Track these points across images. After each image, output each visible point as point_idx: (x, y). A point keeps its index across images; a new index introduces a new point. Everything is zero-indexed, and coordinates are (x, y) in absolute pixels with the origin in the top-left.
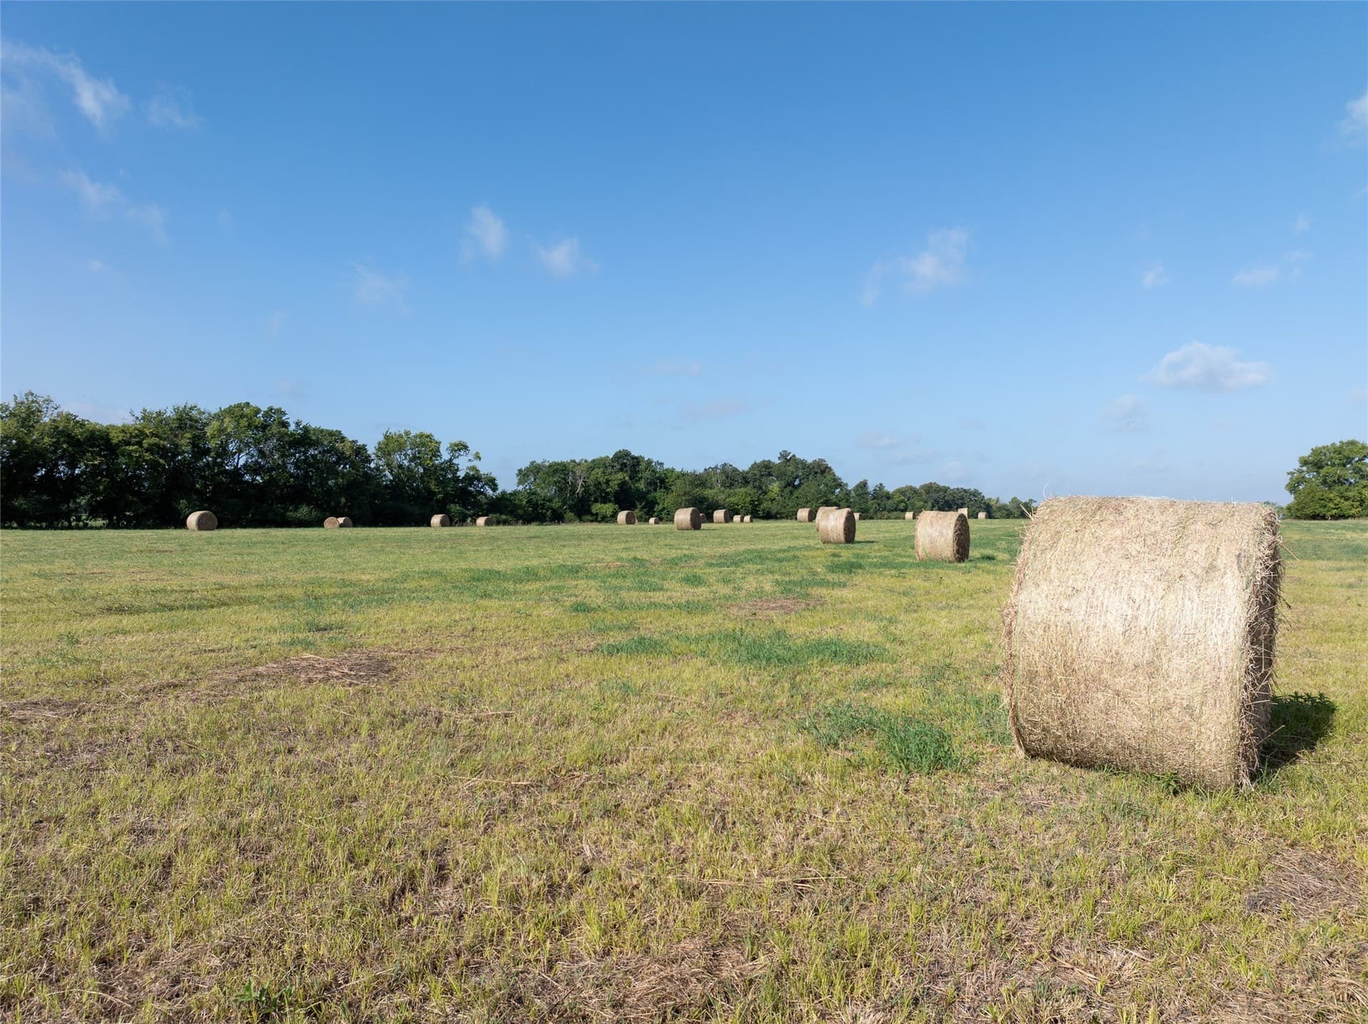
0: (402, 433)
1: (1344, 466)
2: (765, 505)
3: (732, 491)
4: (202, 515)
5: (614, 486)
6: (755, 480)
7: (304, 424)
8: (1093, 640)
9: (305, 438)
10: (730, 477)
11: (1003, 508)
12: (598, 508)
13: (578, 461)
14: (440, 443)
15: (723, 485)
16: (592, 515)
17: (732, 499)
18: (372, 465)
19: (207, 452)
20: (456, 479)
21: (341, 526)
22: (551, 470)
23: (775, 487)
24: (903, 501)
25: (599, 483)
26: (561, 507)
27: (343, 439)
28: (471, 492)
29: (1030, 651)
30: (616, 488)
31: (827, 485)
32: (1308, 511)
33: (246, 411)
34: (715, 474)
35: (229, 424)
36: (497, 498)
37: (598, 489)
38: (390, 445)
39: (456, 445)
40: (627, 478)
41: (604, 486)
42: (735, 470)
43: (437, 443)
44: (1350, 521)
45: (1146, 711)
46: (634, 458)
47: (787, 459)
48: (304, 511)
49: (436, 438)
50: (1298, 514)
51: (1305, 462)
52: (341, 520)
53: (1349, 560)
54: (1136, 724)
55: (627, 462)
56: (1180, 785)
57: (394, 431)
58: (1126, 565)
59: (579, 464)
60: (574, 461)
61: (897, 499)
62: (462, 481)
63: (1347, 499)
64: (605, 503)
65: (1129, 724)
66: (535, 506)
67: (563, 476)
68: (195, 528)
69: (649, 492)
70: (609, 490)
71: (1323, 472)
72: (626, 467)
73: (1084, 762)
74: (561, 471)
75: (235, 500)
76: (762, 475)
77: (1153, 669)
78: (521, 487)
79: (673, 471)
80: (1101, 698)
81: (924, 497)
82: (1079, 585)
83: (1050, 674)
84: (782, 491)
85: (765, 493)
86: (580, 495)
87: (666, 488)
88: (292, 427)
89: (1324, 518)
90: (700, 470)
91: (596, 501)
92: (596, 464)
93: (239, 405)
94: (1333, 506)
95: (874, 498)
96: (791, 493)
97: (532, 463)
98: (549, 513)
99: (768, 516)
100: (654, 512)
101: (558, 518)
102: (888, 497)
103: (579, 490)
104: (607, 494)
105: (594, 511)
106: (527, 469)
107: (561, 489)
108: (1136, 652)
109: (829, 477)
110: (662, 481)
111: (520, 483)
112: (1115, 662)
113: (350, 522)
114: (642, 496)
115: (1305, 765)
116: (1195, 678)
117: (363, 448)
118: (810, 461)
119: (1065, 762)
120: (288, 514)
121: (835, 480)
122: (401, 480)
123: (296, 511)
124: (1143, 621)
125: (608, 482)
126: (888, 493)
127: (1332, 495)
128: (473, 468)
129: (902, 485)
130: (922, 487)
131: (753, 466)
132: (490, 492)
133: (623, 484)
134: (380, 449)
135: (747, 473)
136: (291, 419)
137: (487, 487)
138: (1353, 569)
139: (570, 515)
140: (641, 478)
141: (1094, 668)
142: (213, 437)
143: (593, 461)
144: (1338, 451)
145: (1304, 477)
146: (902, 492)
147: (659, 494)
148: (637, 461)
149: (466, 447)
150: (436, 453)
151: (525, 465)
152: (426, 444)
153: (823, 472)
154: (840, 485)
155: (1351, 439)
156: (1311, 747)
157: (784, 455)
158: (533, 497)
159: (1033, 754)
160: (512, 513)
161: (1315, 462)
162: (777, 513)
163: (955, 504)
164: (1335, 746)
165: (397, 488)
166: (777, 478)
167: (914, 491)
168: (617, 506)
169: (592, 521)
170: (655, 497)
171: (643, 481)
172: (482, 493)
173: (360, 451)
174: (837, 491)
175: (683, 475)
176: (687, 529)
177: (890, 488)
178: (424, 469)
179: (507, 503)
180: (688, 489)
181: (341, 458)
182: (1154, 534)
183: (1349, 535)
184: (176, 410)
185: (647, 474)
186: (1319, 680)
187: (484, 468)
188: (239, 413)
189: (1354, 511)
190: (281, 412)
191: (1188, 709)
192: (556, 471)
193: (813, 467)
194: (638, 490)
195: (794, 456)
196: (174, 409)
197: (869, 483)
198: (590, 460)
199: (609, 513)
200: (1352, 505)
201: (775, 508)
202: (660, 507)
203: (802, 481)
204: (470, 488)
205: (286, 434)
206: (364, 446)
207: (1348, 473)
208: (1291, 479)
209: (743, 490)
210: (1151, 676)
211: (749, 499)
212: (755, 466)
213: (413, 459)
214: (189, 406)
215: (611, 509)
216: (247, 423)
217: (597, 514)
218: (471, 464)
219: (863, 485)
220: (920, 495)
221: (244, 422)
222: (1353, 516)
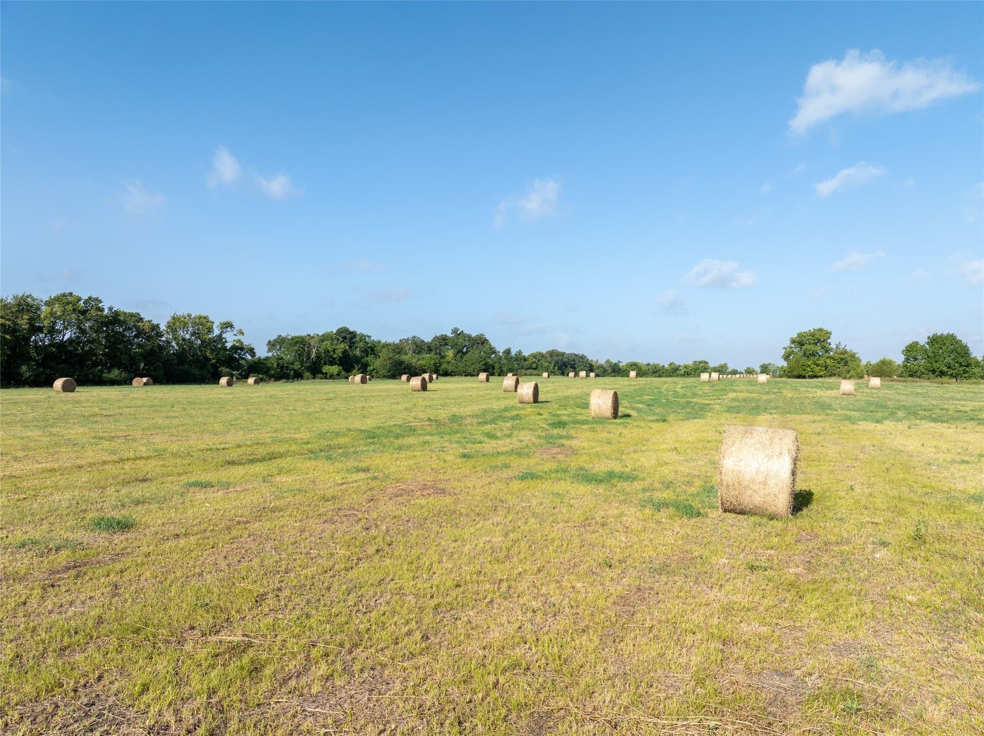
0: (185, 314)
1: (816, 344)
2: (444, 366)
3: (421, 356)
4: (66, 381)
5: (339, 353)
6: (436, 349)
7: (115, 309)
8: (747, 475)
9: (116, 319)
10: (419, 347)
11: (601, 366)
12: (327, 369)
13: (312, 335)
14: (213, 323)
15: (414, 352)
16: (323, 374)
17: (421, 362)
18: (164, 339)
19: (40, 330)
20: (225, 349)
21: (145, 384)
22: (293, 341)
23: (450, 353)
24: (534, 362)
25: (328, 351)
26: (300, 368)
27: (141, 320)
28: (236, 358)
29: (727, 479)
30: (340, 354)
31: (485, 352)
32: (795, 373)
33: (70, 299)
34: (408, 344)
35: (57, 309)
36: (255, 363)
37: (327, 355)
38: (176, 323)
39: (225, 324)
40: (347, 347)
41: (332, 353)
42: (423, 341)
43: (211, 322)
44: (819, 379)
45: (762, 496)
46: (351, 333)
47: (458, 334)
48: (115, 373)
49: (211, 319)
50: (789, 374)
51: (793, 342)
52: (145, 380)
53: (819, 414)
54: (760, 500)
55: (347, 336)
56: (772, 517)
57: (180, 313)
58: (756, 452)
59: (313, 337)
60: (309, 335)
61: (531, 360)
62: (229, 350)
63: (818, 365)
64: (332, 365)
65: (757, 500)
66: (282, 367)
67: (301, 346)
68: (61, 390)
69: (362, 357)
70: (335, 356)
71: (804, 348)
72: (346, 339)
73: (742, 512)
74: (301, 343)
75: (62, 365)
76: (441, 345)
77: (765, 483)
78: (270, 354)
79: (379, 342)
80: (749, 492)
81: (549, 359)
82: (742, 458)
83: (734, 485)
84: (455, 356)
85: (443, 357)
86: (314, 360)
87: (375, 354)
88: (106, 312)
89: (804, 377)
90: (397, 341)
91: (325, 364)
92: (324, 338)
93: (64, 295)
94: (810, 370)
95: (516, 360)
96: (462, 358)
97: (279, 336)
98: (292, 373)
99: (446, 374)
100: (367, 371)
101: (298, 376)
102: (525, 359)
103: (313, 356)
104: (334, 359)
105: (324, 371)
106: (275, 340)
107: (300, 355)
108: (760, 478)
109: (487, 347)
110: (372, 349)
111: (269, 351)
112: (753, 482)
113: (151, 381)
114: (358, 360)
115: (805, 511)
116: (777, 486)
117: (158, 326)
118: (474, 335)
119: (735, 513)
120: (104, 375)
121: (491, 349)
122: (184, 349)
123: (109, 373)
124: (762, 469)
125: (334, 350)
126: (524, 357)
127: (809, 363)
128: (239, 341)
129: (534, 351)
130: (547, 353)
131: (434, 338)
132: (249, 357)
133: (345, 352)
134: (169, 327)
135: (431, 343)
136: (106, 305)
137: (247, 354)
138: (820, 421)
139: (307, 374)
140: (357, 347)
141: (747, 483)
142: (46, 317)
143: (323, 335)
144: (813, 335)
145: (793, 351)
146: (534, 356)
147: (370, 358)
148: (353, 334)
149: (231, 326)
150: (210, 330)
151: (273, 337)
152: (203, 323)
153: (483, 343)
154: (494, 352)
155: (819, 327)
156: (807, 506)
157: (455, 331)
158: (280, 361)
159: (725, 511)
160: (266, 373)
161: (799, 342)
162: (452, 372)
163: (569, 364)
164: (814, 506)
165: (181, 355)
166: (451, 347)
167: (543, 355)
168: (341, 367)
169: (322, 378)
170: (367, 361)
171: (358, 349)
172: (243, 358)
173: (155, 327)
174: (493, 356)
175: (386, 345)
176: (419, 391)
177: (526, 353)
178: (202, 342)
179: (262, 366)
180: (391, 355)
181: (140, 333)
182: (763, 442)
183: (819, 393)
184: (15, 298)
185: (361, 344)
186: (807, 484)
187: (246, 341)
188: (65, 300)
189: (821, 373)
190: (98, 301)
191: (775, 495)
192: (297, 343)
193: (476, 340)
194: (355, 356)
195: (462, 331)
196: (14, 297)
197: (512, 350)
198: (320, 334)
199: (335, 373)
200: (821, 369)
201: (450, 368)
202: (372, 368)
203: (469, 349)
204: (235, 355)
205: (102, 316)
206: (158, 325)
207: (818, 348)
208: (785, 352)
209: (428, 355)
210: (764, 485)
211: (433, 362)
212: (436, 338)
213: (193, 334)
214: (26, 295)
215: (337, 370)
216: (72, 308)
217: (326, 373)
218: (236, 338)
219: (508, 352)
220: (546, 358)
221: (70, 307)
222: (821, 377)
